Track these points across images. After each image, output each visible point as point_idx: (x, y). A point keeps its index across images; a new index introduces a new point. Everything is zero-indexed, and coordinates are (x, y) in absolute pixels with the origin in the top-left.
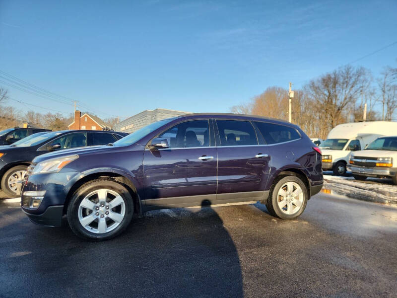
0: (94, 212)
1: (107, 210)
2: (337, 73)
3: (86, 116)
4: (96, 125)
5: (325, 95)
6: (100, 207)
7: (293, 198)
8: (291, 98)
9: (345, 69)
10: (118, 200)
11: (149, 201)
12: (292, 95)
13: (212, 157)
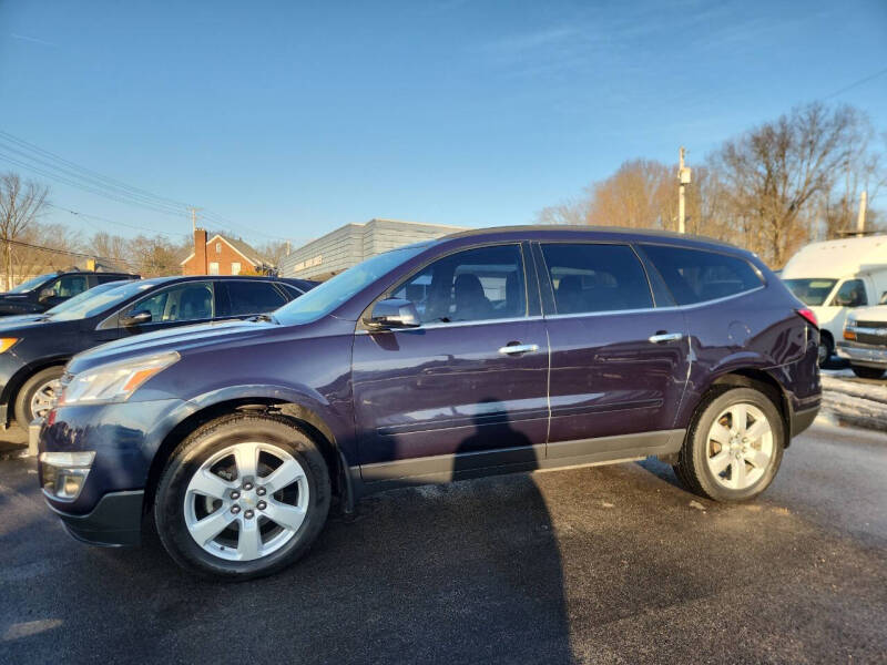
0: (227, 505)
1: (261, 498)
2: (789, 121)
3: (218, 241)
4: (239, 259)
5: (760, 174)
6: (242, 492)
7: (747, 445)
8: (683, 184)
9: (808, 113)
10: (290, 470)
11: (372, 469)
12: (686, 178)
13: (534, 348)
